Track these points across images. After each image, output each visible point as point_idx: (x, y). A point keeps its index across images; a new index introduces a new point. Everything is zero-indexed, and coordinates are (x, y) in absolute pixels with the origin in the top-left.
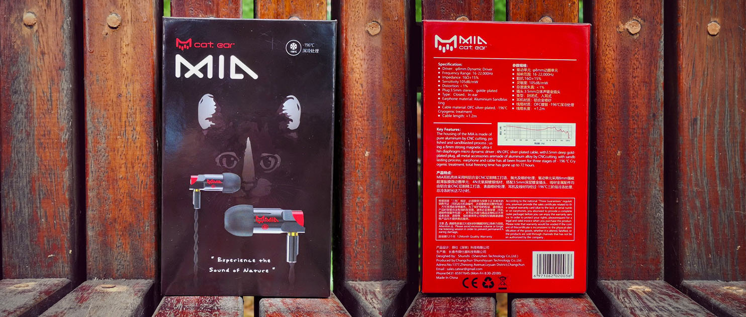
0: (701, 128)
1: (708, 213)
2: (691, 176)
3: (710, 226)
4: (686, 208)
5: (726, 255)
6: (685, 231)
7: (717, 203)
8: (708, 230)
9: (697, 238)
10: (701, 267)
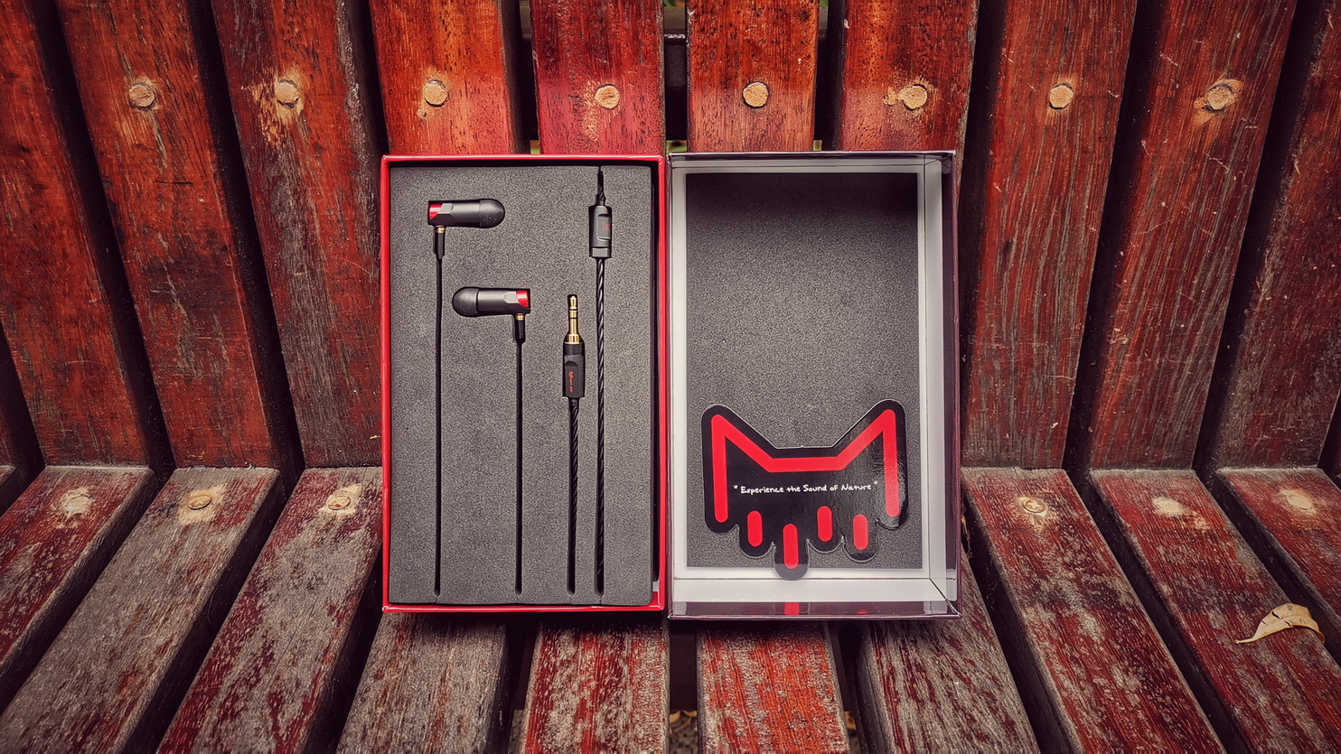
0: (1017, 257)
1: (1012, 378)
2: (990, 328)
3: (1012, 396)
4: (977, 372)
5: (1033, 435)
6: (971, 404)
7: (1029, 363)
8: (1009, 401)
9: (989, 413)
10: (990, 450)
